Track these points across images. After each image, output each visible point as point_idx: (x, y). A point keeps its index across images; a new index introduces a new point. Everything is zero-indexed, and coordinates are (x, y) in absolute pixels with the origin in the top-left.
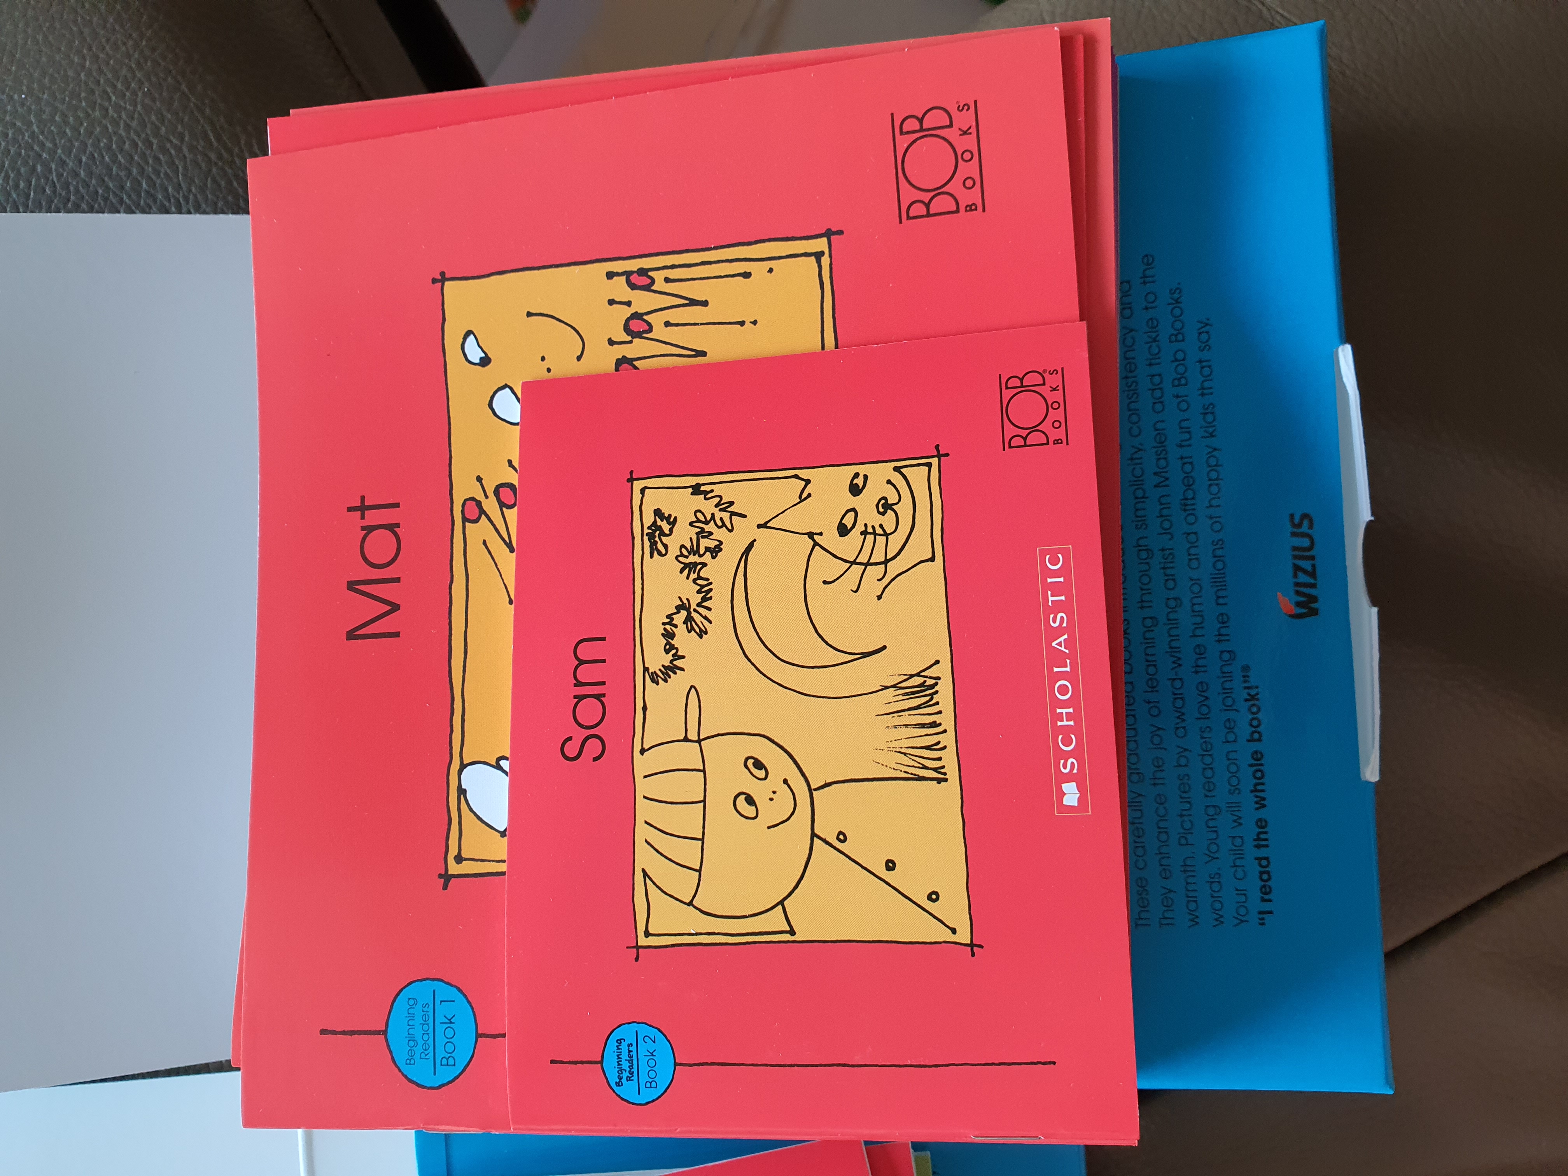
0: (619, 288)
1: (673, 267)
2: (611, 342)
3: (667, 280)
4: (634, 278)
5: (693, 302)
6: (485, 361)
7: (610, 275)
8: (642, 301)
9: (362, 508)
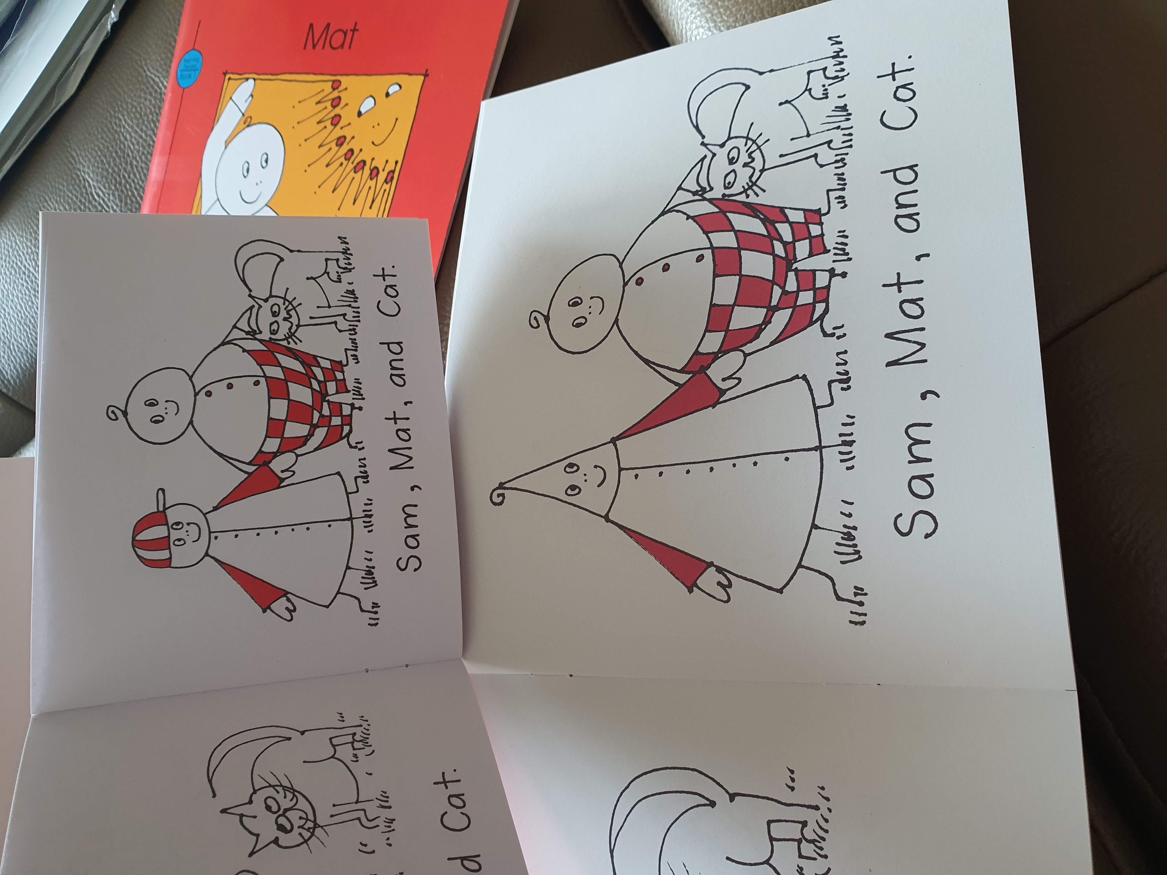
0: (390, 167)
1: (389, 194)
2: (373, 159)
3: (385, 190)
4: (391, 174)
5: (373, 201)
6: (387, 95)
7: (397, 162)
8: (382, 176)
9: (354, 30)
